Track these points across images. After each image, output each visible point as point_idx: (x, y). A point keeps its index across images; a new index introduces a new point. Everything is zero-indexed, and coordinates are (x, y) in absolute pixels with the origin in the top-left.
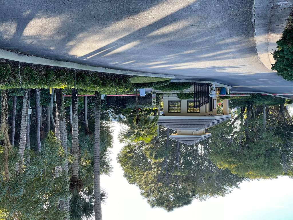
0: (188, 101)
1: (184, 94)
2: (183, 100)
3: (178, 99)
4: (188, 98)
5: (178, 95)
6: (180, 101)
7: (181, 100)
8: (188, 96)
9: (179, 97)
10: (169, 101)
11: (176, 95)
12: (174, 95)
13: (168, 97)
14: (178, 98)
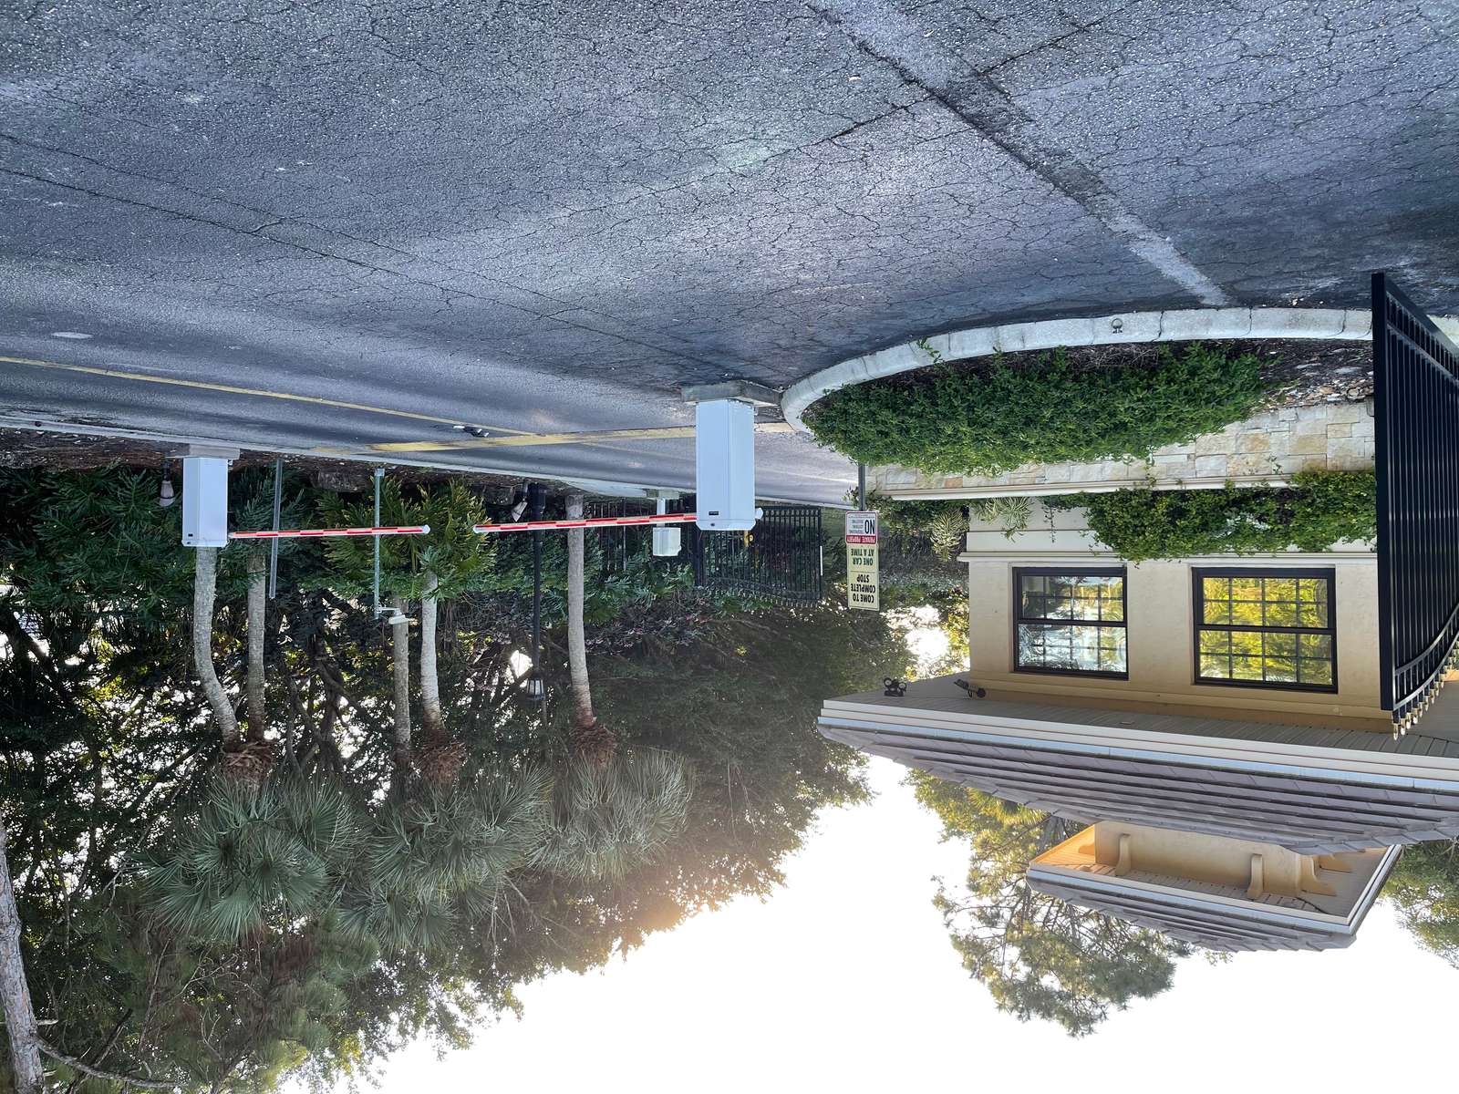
0: (1198, 575)
1: (1161, 508)
2: (1148, 564)
3: (1096, 554)
4: (1209, 548)
5: (1101, 512)
6: (1121, 572)
7: (1130, 565)
8: (1204, 526)
9: (1107, 537)
10: (1019, 575)
11: (1079, 516)
12: (1062, 517)
13: (1009, 533)
14: (1102, 546)
